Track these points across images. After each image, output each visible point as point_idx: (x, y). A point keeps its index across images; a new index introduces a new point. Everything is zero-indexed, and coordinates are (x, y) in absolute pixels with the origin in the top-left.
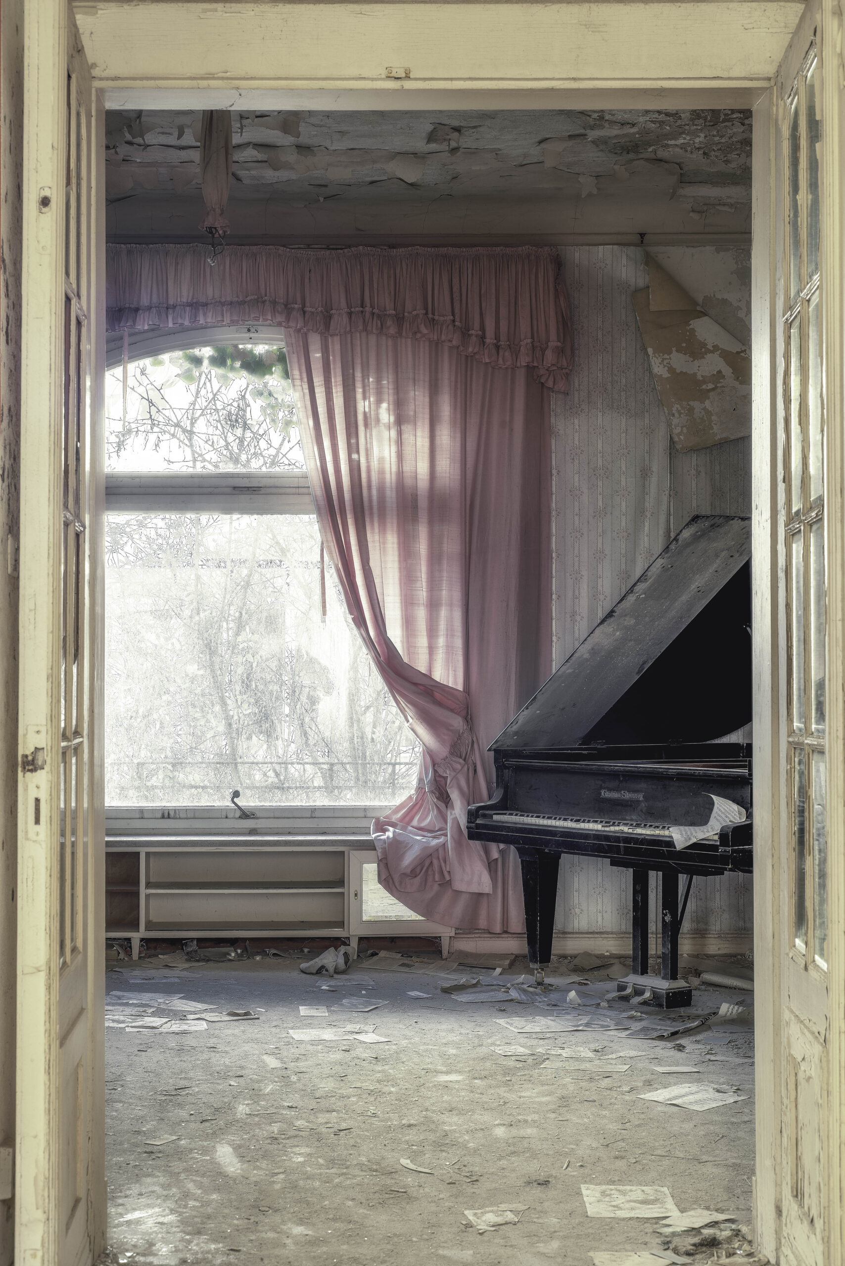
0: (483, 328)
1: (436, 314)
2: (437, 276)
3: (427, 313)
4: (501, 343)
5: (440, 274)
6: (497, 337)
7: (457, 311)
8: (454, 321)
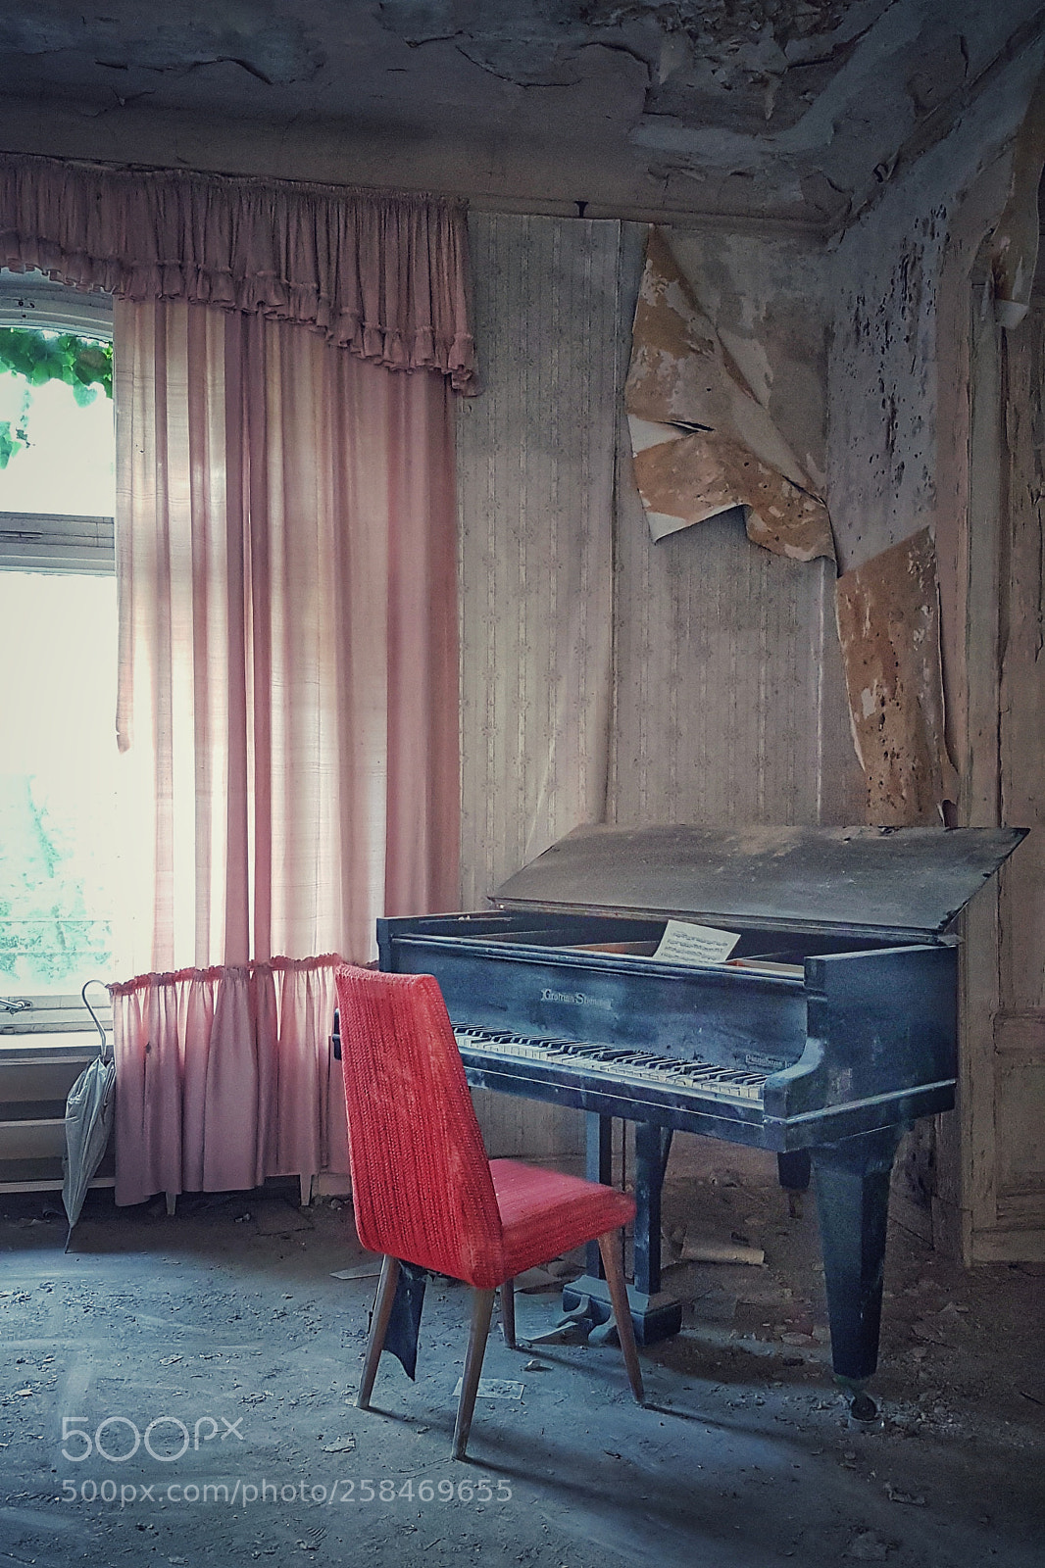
0: (361, 306)
1: (293, 280)
2: (293, 223)
3: (279, 277)
4: (388, 329)
5: (298, 221)
6: (381, 320)
7: (323, 275)
8: (318, 291)
